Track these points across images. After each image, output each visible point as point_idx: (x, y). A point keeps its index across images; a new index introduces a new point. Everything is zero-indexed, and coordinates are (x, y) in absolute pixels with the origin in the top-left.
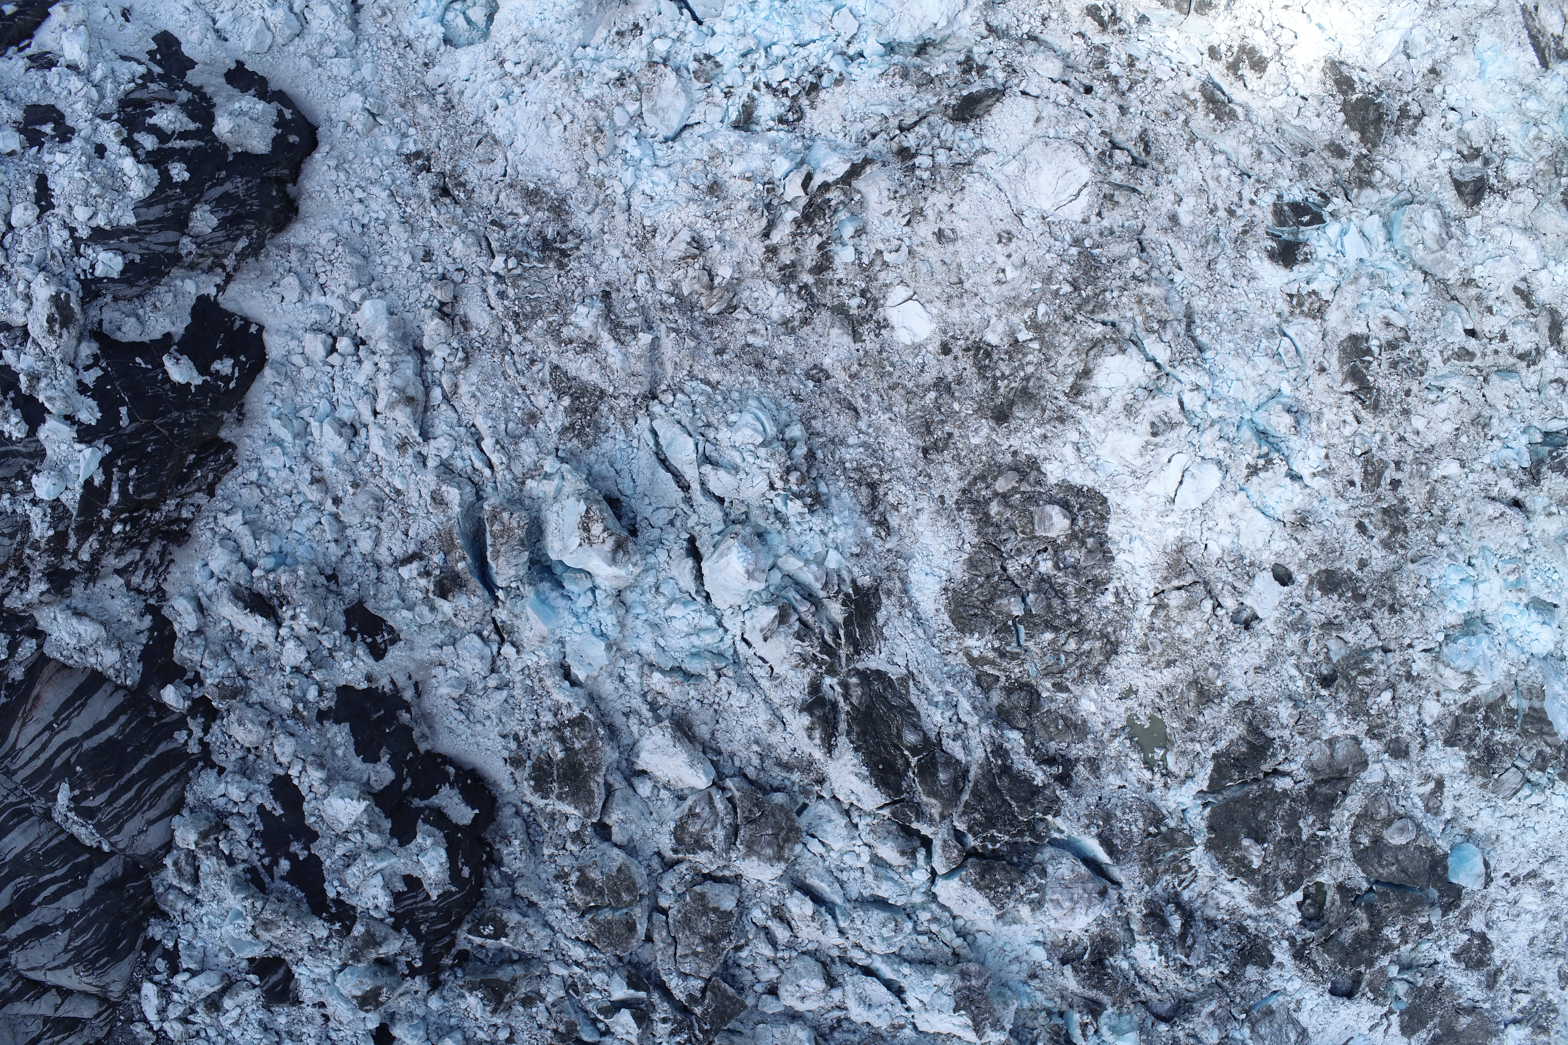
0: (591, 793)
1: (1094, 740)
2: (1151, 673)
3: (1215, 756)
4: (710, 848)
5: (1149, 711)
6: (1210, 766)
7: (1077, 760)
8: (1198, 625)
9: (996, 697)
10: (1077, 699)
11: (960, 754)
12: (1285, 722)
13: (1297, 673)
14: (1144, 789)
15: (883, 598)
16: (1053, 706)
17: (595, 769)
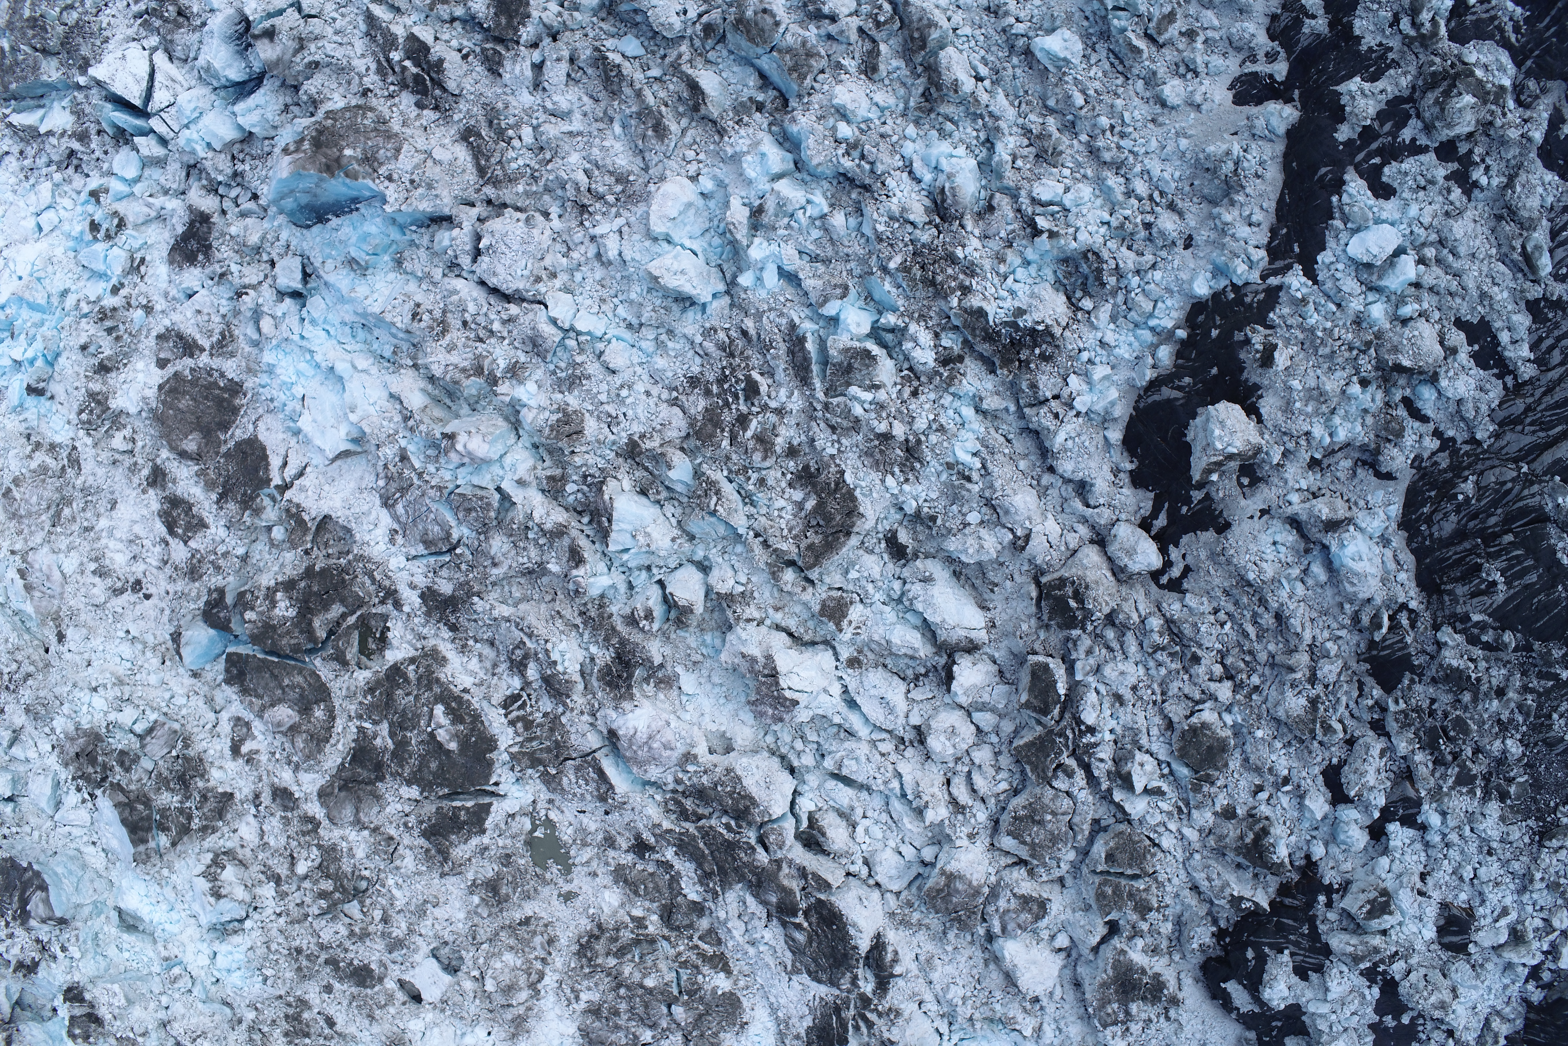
0: (1114, 967)
1: (607, 864)
2: (543, 914)
3: (483, 831)
4: (1014, 895)
5: (548, 876)
6: (489, 823)
7: (628, 851)
8: (498, 965)
9: (704, 924)
10: (622, 905)
11: (750, 900)
12: (407, 851)
13: (395, 891)
14: (557, 803)
15: (803, 1034)
16: (647, 904)
17: (1104, 985)
